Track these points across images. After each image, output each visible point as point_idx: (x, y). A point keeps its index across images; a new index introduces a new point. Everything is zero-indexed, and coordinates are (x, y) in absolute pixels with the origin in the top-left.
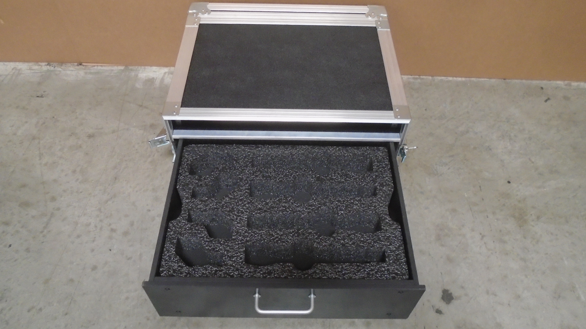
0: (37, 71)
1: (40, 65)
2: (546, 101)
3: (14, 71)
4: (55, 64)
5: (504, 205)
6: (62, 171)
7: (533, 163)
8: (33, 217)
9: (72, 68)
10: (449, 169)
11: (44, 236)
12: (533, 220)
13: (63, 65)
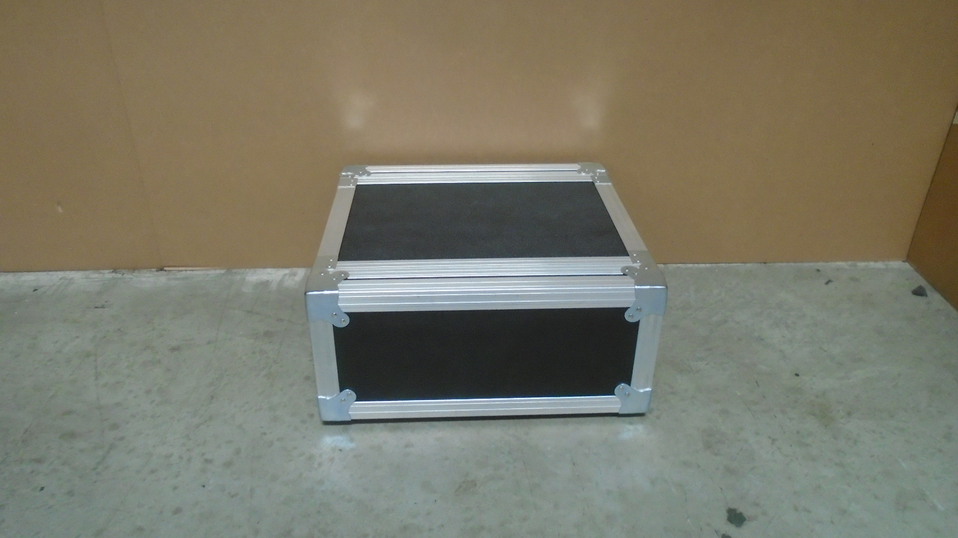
0: (96, 280)
1: (101, 273)
2: (827, 283)
3: (62, 281)
4: (123, 271)
5: (796, 402)
6: (131, 392)
7: (825, 351)
8: (82, 451)
9: (148, 275)
10: (707, 364)
11: (98, 474)
12: (842, 418)
13: (136, 271)
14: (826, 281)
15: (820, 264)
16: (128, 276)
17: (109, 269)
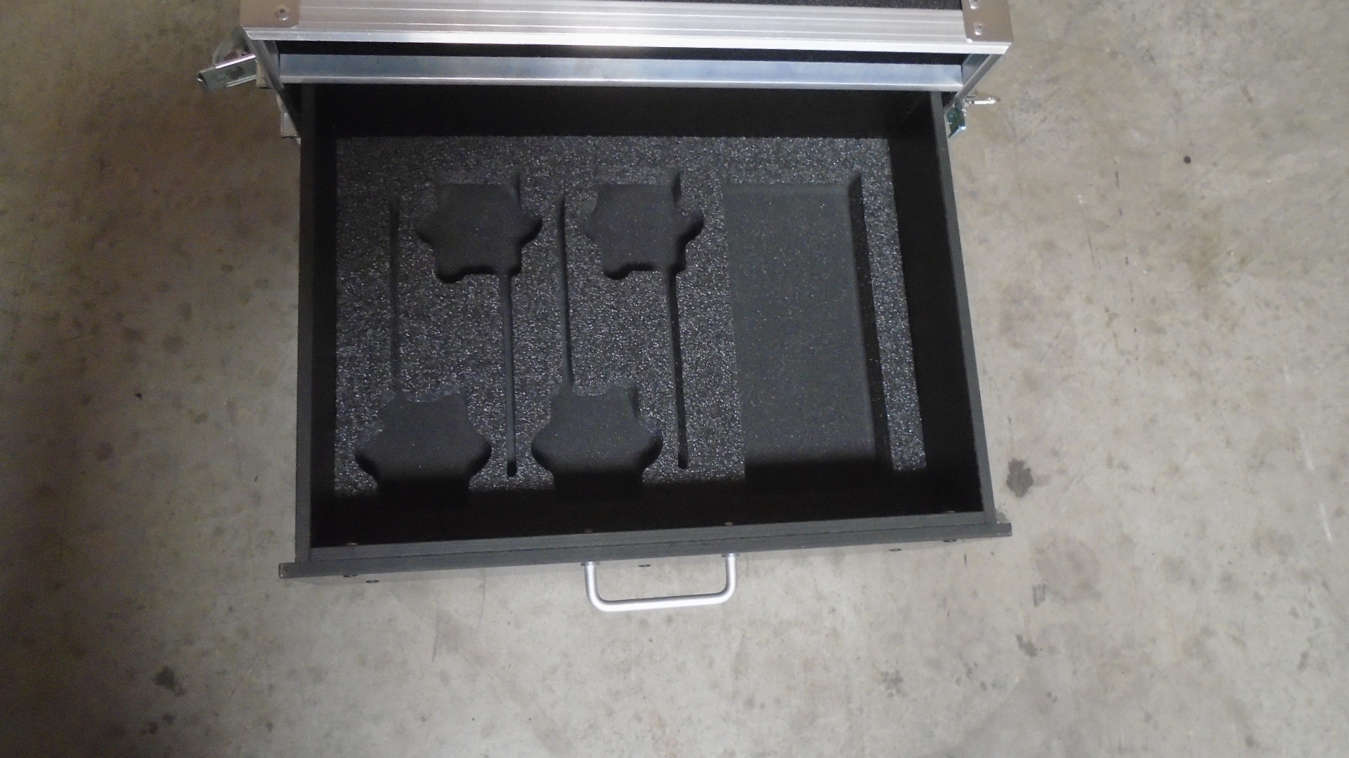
5: (1169, 226)
7: (1250, 100)
10: (1044, 120)
12: (1230, 270)
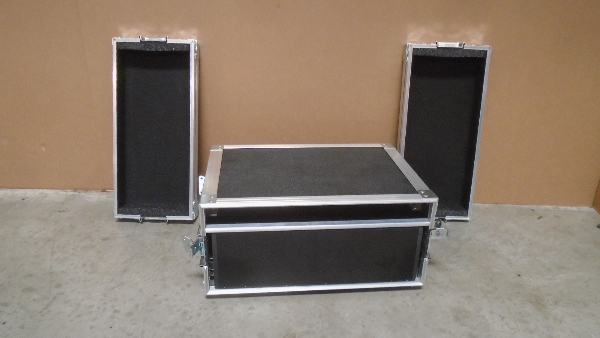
0: (62, 195)
1: (66, 191)
3: (41, 195)
4: (80, 191)
5: (518, 293)
7: (539, 261)
8: (34, 300)
9: (96, 194)
10: (458, 266)
11: (42, 315)
12: (551, 305)
13: (88, 191)
14: (538, 217)
15: (534, 206)
16: (83, 194)
17: (72, 189)
